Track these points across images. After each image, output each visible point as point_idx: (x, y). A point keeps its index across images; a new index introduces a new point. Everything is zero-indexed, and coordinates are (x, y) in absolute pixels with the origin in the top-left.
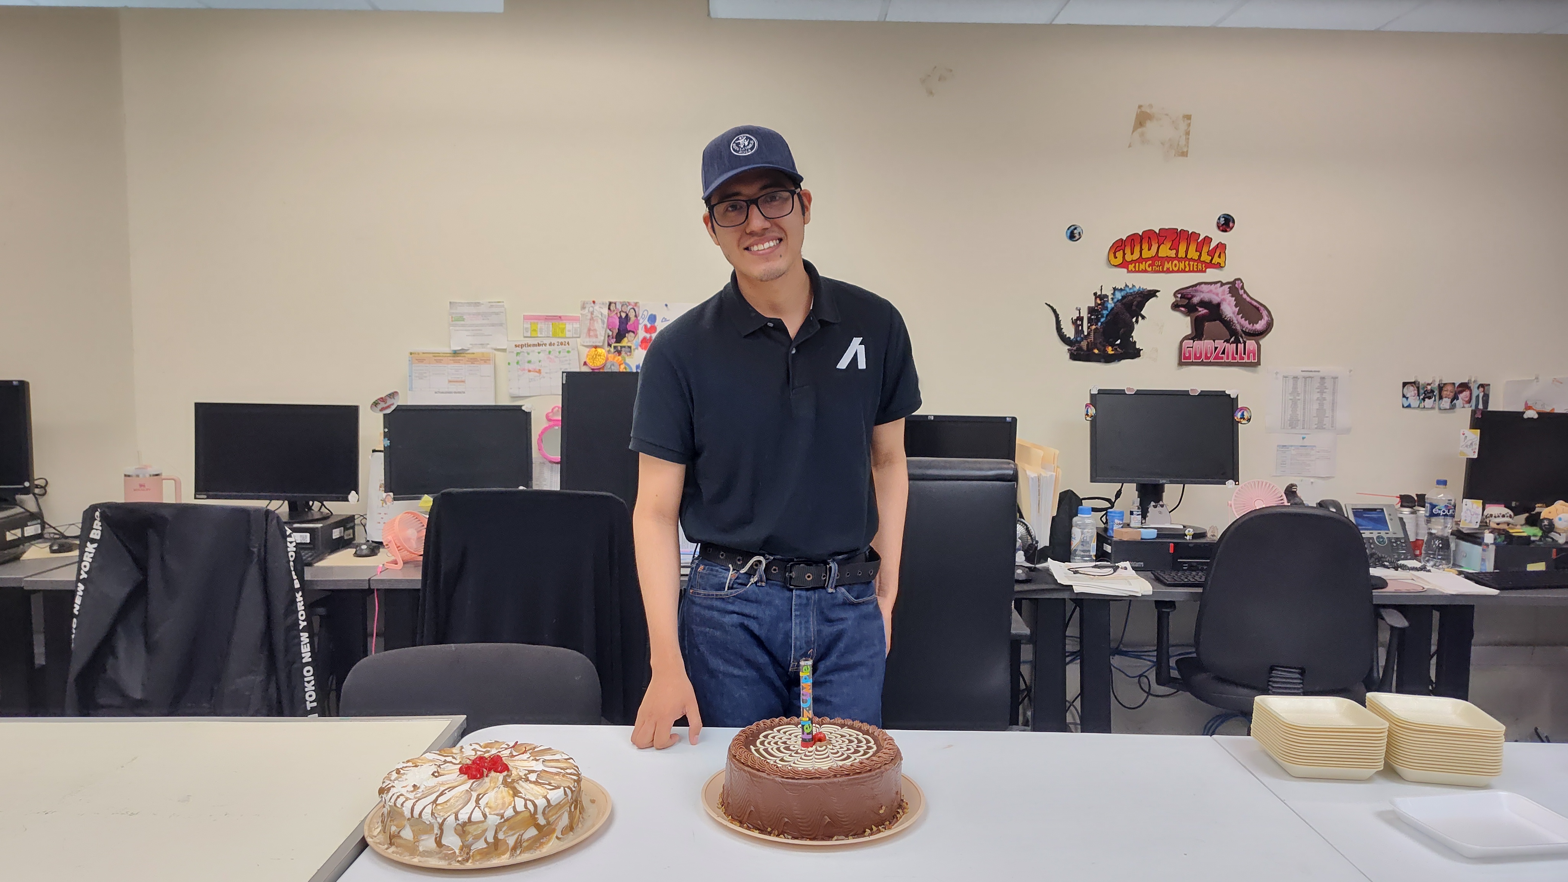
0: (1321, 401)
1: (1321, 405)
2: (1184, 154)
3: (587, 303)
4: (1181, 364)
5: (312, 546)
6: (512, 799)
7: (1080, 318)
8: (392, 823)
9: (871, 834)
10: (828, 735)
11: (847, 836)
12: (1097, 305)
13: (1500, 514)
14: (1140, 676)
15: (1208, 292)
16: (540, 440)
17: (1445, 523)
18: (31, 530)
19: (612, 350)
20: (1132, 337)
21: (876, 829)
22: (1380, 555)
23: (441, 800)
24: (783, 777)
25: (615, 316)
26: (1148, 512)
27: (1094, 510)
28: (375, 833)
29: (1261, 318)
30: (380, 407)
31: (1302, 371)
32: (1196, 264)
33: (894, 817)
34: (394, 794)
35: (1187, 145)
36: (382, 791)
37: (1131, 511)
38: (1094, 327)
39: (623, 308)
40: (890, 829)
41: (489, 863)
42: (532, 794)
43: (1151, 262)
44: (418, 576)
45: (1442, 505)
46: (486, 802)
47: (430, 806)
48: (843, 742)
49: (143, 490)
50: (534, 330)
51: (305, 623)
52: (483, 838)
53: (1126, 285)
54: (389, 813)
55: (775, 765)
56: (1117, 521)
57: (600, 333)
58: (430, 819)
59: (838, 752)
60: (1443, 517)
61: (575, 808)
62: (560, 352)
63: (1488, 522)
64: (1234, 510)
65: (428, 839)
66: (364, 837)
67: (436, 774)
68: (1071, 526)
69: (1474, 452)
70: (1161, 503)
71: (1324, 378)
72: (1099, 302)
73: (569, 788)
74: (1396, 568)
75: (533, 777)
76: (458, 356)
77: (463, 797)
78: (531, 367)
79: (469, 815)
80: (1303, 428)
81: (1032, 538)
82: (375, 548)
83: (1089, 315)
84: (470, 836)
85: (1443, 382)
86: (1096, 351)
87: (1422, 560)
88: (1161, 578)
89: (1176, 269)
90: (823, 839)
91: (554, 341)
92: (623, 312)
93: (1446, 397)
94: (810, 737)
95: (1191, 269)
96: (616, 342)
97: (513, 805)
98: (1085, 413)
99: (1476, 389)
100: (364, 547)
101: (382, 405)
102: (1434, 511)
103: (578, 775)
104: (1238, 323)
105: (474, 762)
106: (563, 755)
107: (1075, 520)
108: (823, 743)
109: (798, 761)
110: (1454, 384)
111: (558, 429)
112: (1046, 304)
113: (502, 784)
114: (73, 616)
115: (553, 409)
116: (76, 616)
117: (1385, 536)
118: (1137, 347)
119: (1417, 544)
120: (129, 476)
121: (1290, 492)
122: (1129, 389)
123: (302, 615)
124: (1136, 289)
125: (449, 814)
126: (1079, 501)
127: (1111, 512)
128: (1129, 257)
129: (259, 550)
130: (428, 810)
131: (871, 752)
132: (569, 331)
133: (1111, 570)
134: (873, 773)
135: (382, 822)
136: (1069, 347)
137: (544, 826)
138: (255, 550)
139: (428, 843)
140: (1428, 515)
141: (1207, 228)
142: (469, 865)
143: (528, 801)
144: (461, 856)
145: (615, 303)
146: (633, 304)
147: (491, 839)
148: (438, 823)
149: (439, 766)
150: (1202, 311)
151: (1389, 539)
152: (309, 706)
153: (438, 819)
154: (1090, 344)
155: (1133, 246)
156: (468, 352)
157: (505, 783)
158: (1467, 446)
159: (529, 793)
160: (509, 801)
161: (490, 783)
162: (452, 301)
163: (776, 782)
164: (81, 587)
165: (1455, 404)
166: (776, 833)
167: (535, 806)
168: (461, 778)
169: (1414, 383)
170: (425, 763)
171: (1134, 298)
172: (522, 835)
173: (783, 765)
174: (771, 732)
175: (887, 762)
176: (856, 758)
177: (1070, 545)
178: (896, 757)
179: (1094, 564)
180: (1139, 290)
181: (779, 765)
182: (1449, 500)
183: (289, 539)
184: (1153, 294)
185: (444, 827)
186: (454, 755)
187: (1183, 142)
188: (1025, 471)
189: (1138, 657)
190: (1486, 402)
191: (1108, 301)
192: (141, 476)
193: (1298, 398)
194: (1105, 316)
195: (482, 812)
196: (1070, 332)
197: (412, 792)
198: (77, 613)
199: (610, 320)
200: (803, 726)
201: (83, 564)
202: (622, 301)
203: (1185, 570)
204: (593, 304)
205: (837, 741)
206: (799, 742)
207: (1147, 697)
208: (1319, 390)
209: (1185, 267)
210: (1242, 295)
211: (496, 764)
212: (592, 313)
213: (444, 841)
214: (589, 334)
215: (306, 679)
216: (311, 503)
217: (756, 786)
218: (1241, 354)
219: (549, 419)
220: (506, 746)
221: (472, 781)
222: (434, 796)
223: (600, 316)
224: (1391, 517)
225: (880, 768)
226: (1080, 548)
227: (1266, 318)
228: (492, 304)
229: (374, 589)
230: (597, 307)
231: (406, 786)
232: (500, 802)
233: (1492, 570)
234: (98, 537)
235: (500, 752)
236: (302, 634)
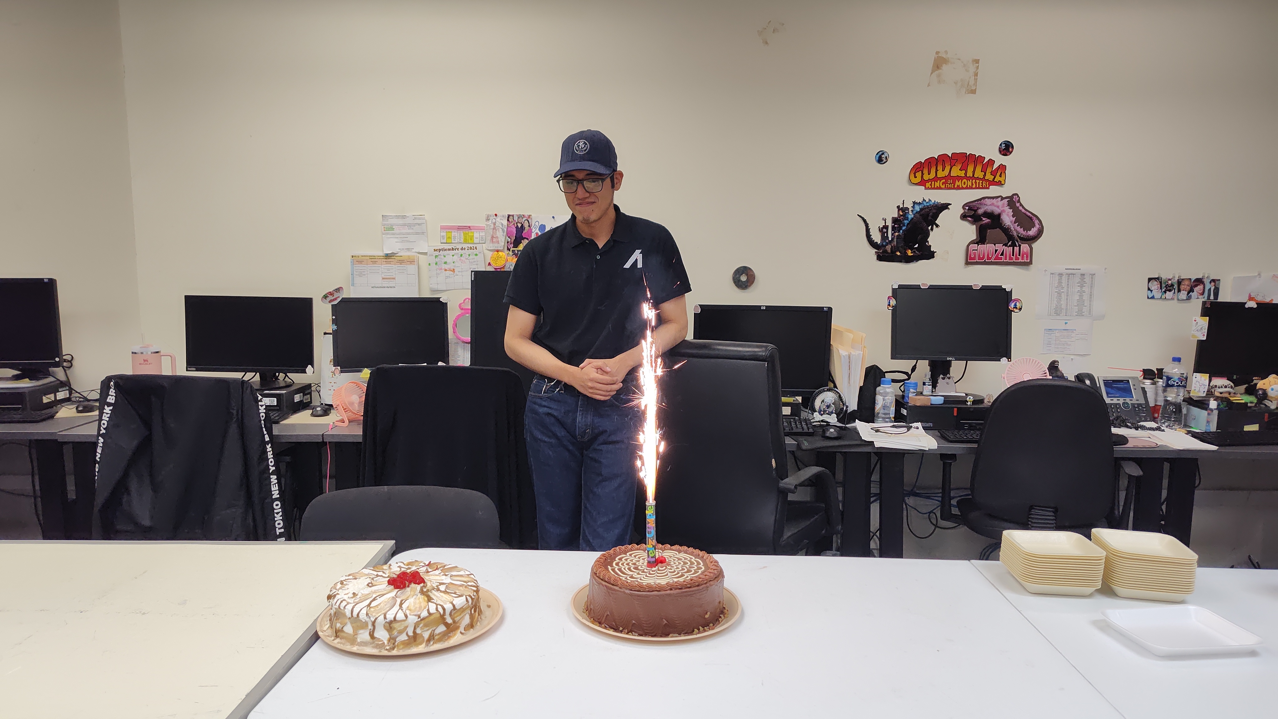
0: (1081, 293)
1: (1081, 296)
2: (973, 92)
3: (491, 216)
4: (967, 263)
5: (278, 408)
6: (427, 604)
7: (886, 227)
8: (337, 621)
9: (699, 633)
10: (668, 558)
11: (680, 634)
12: (899, 215)
13: (1223, 385)
14: (930, 513)
15: (990, 205)
16: (455, 325)
17: (1177, 392)
18: (61, 395)
19: (511, 253)
20: (928, 242)
21: (703, 629)
22: (1124, 418)
23: (373, 604)
24: (631, 590)
25: (513, 226)
26: (937, 382)
27: (894, 381)
28: (325, 628)
29: (1034, 226)
30: (329, 299)
31: (1066, 269)
32: (981, 182)
33: (717, 620)
34: (338, 600)
35: (975, 84)
36: (329, 597)
37: (923, 382)
38: (897, 234)
39: (519, 220)
40: (713, 629)
41: (409, 650)
42: (441, 600)
43: (944, 181)
44: (360, 432)
45: (1176, 378)
46: (407, 606)
47: (366, 608)
48: (680, 563)
49: (147, 364)
50: (449, 238)
51: (274, 468)
52: (405, 633)
53: (924, 200)
54: (335, 613)
55: (625, 581)
56: (911, 390)
57: (501, 240)
58: (366, 618)
59: (675, 571)
60: (1176, 388)
61: (475, 611)
62: (469, 255)
63: (1213, 391)
64: (1006, 381)
65: (364, 633)
66: (316, 630)
67: (370, 585)
68: (875, 394)
69: (1204, 335)
70: (948, 376)
71: (1084, 275)
72: (901, 213)
73: (471, 597)
74: (1137, 429)
75: (442, 588)
76: (389, 259)
77: (390, 602)
78: (447, 267)
79: (393, 616)
80: (1066, 315)
81: (843, 404)
82: (327, 409)
83: (893, 224)
84: (395, 631)
85: (1181, 278)
86: (898, 254)
87: (1159, 422)
88: (945, 435)
89: (965, 186)
90: (661, 636)
91: (465, 246)
92: (519, 223)
93: (1183, 290)
94: (654, 559)
95: (977, 186)
96: (513, 247)
97: (427, 608)
98: (887, 303)
99: (1209, 284)
100: (319, 409)
101: (331, 298)
102: (1169, 382)
103: (477, 587)
104: (1015, 230)
105: (399, 576)
106: (466, 571)
107: (878, 389)
108: (664, 564)
109: (643, 578)
110: (1190, 279)
111: (469, 315)
112: (858, 215)
113: (420, 592)
114: (95, 462)
115: (464, 300)
116: (98, 463)
117: (1130, 402)
118: (932, 250)
119: (1155, 409)
120: (135, 353)
121: (1053, 367)
122: (923, 284)
123: (271, 462)
124: (931, 203)
125: (379, 614)
126: (882, 374)
127: (907, 383)
128: (926, 177)
129: (238, 412)
130: (364, 611)
131: (700, 571)
132: (477, 238)
133: (905, 430)
134: (701, 587)
135: (330, 620)
136: (877, 251)
137: (451, 624)
138: (235, 412)
139: (364, 635)
140: (1164, 385)
141: (991, 152)
142: (395, 652)
143: (438, 606)
144: (388, 646)
145: (513, 216)
146: (527, 216)
147: (411, 634)
148: (372, 621)
149: (373, 579)
150: (986, 220)
151: (1133, 405)
152: (278, 532)
153: (371, 618)
154: (893, 248)
155: (930, 167)
156: (397, 255)
157: (422, 592)
158: (1197, 330)
159: (439, 599)
160: (425, 605)
161: (411, 592)
162: (384, 214)
163: (626, 594)
164: (101, 440)
165: (1191, 295)
166: (626, 631)
167: (444, 609)
168: (389, 588)
169: (1158, 278)
170: (362, 577)
171: (930, 210)
172: (434, 631)
173: (631, 581)
174: (625, 555)
175: (712, 579)
176: (688, 576)
177: (873, 408)
178: (719, 575)
179: (892, 424)
180: (934, 203)
181: (629, 581)
182: (1181, 374)
183: (260, 403)
184: (945, 206)
185: (376, 624)
186: (384, 571)
187: (972, 82)
188: (838, 351)
189: (928, 498)
190: (1216, 295)
191: (909, 212)
192: (144, 353)
193: (1062, 291)
194: (906, 225)
195: (404, 613)
196: (877, 238)
197: (352, 598)
198: (99, 460)
199: (509, 229)
200: (648, 551)
201: (103, 422)
202: (518, 214)
203: (966, 429)
204: (495, 217)
205: (675, 563)
206: (646, 564)
207: (935, 529)
208: (1079, 285)
209: (972, 185)
210: (1018, 207)
211: (415, 578)
212: (494, 224)
213: (376, 635)
214: (492, 240)
215: (275, 511)
216: (277, 374)
217: (610, 595)
218: (1016, 255)
219: (462, 309)
220: (423, 565)
221: (397, 590)
222: (368, 602)
223: (501, 226)
224: (1135, 387)
225: (706, 583)
226: (882, 411)
227: (1037, 226)
228: (415, 217)
229: (327, 442)
230: (498, 219)
231: (348, 594)
232: (417, 606)
233: (1215, 430)
234: (113, 402)
235: (418, 569)
236: (271, 476)
